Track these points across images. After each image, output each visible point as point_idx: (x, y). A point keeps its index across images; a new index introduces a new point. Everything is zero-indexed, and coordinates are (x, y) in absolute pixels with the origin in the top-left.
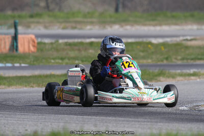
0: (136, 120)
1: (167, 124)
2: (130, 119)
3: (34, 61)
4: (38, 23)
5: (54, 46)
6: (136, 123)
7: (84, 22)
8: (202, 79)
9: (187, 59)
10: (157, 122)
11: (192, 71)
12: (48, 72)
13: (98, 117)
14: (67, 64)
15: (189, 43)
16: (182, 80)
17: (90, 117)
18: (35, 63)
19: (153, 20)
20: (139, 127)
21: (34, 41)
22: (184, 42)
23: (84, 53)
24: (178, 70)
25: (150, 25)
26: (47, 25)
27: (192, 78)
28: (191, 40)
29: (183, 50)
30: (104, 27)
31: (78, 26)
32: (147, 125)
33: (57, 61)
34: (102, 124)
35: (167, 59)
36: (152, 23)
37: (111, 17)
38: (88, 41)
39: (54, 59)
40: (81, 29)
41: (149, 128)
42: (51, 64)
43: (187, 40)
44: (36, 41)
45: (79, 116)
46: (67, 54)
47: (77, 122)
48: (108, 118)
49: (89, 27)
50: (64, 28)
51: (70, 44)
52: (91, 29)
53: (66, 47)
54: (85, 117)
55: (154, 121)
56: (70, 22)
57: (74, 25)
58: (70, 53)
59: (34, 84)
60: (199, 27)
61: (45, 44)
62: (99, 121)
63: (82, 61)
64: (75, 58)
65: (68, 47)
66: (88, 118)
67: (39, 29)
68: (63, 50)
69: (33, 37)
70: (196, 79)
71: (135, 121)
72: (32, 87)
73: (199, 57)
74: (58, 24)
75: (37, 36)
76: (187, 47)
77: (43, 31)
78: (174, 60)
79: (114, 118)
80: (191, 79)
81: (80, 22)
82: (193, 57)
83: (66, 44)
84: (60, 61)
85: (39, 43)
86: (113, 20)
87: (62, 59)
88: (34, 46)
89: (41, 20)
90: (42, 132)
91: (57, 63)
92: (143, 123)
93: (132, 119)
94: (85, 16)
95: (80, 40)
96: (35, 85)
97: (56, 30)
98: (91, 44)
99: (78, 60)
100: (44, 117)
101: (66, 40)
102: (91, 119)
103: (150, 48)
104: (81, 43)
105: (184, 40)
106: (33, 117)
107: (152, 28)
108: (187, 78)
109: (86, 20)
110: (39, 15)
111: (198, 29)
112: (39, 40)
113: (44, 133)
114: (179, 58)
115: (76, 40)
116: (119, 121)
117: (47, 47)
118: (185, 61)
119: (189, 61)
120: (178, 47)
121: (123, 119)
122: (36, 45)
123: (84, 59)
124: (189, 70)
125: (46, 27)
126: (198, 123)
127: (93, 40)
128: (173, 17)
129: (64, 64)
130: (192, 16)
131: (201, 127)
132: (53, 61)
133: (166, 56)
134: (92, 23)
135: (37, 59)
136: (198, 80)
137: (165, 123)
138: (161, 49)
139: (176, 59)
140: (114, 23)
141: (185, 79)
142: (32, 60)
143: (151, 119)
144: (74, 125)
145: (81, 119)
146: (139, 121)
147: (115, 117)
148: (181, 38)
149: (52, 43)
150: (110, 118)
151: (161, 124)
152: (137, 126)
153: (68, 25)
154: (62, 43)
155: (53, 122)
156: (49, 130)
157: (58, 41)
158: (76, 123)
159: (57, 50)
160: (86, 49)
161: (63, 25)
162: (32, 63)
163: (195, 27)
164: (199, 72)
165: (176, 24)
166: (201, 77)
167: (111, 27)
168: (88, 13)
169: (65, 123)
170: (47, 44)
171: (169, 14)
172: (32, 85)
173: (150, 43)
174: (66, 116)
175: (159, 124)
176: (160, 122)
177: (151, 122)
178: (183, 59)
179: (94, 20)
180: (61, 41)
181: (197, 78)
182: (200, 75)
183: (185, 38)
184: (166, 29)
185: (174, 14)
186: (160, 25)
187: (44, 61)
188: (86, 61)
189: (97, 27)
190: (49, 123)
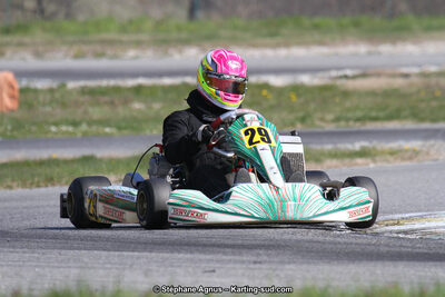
0: (237, 258)
1: (304, 267)
2: (224, 257)
3: (12, 130)
4: (21, 45)
5: (57, 95)
6: (238, 266)
7: (121, 42)
8: (379, 164)
9: (348, 120)
10: (282, 262)
11: (357, 145)
12: (44, 154)
13: (153, 254)
14: (85, 134)
15: (350, 84)
16: (336, 167)
17: (136, 253)
18: (15, 133)
19: (272, 35)
20: (243, 275)
21: (12, 87)
22: (339, 83)
23: (121, 111)
24: (327, 143)
25: (266, 46)
26: (41, 49)
27: (359, 161)
28: (354, 77)
29: (337, 100)
30: (166, 53)
31: (109, 52)
32: (260, 269)
33: (64, 128)
34: (162, 269)
35: (303, 120)
36: (268, 41)
37: (179, 29)
38: (131, 83)
39: (56, 124)
40: (115, 57)
41: (267, 277)
42: (49, 136)
43: (346, 77)
44: (17, 86)
45: (112, 253)
46: (86, 112)
47: (109, 266)
48: (176, 255)
49: (132, 53)
50: (77, 57)
51: (91, 92)
52: (136, 58)
53: (82, 99)
54: (125, 253)
55: (276, 260)
56: (89, 42)
57: (98, 48)
58: (91, 110)
59: (13, 181)
60: (372, 48)
61: (36, 91)
62: (156, 262)
63: (119, 128)
64: (104, 122)
65: (87, 97)
66: (132, 257)
67: (24, 59)
68: (77, 104)
69: (10, 76)
70: (367, 164)
71: (236, 262)
72: (10, 187)
73: (374, 114)
74: (64, 48)
75: (19, 74)
76: (346, 94)
77: (31, 63)
78: (318, 123)
79: (189, 256)
80: (356, 164)
81: (111, 43)
82: (359, 114)
83: (83, 91)
84: (71, 129)
85: (23, 91)
86: (184, 35)
87: (75, 124)
88: (12, 97)
89: (27, 39)
90: (31, 290)
91: (64, 133)
92: (252, 266)
93: (229, 257)
94: (123, 29)
95: (112, 83)
96: (15, 184)
97: (61, 60)
98: (138, 89)
99: (109, 126)
100: (36, 255)
101: (82, 83)
102: (138, 258)
103: (265, 98)
104: (117, 89)
105: (341, 77)
106: (11, 256)
107: (269, 53)
108: (347, 161)
109: (125, 38)
110: (22, 28)
111: (370, 53)
112: (24, 83)
113: (36, 293)
114: (330, 117)
115: (104, 83)
116: (200, 260)
117: (41, 98)
118: (343, 123)
119: (351, 123)
120: (326, 94)
121: (208, 257)
122: (16, 94)
123: (123, 125)
124: (352, 143)
125: (38, 55)
126: (373, 263)
127: (141, 81)
128: (316, 27)
129: (79, 135)
130: (357, 25)
131: (379, 272)
132: (53, 129)
133: (301, 114)
134: (139, 44)
135: (18, 125)
136: (372, 165)
137: (302, 263)
138: (289, 98)
139: (322, 119)
140: (187, 42)
141: (344, 165)
142: (9, 127)
143: (268, 255)
144: (101, 272)
145: (116, 259)
146: (243, 262)
147: (191, 253)
148: (334, 73)
149: (51, 91)
150: (181, 255)
151: (292, 266)
152: (240, 272)
153: (85, 48)
154: (74, 89)
155: (53, 267)
156: (46, 286)
157: (64, 85)
158: (107, 268)
159: (64, 105)
160: (126, 102)
161: (75, 49)
162: (8, 133)
163: (363, 48)
164: (374, 148)
165: (321, 43)
166: (377, 158)
167: (180, 52)
168: (131, 22)
169: (81, 267)
170: (42, 91)
171: (306, 21)
172: (9, 183)
173: (266, 86)
174: (83, 252)
175: (287, 267)
176: (289, 263)
177: (270, 262)
178: (337, 120)
179: (144, 37)
180: (71, 85)
181: (369, 160)
182: (375, 155)
183: (341, 73)
184: (299, 53)
185: (317, 20)
186: (287, 45)
187: (34, 128)
188: (125, 128)
189: (149, 53)
190: (47, 269)
